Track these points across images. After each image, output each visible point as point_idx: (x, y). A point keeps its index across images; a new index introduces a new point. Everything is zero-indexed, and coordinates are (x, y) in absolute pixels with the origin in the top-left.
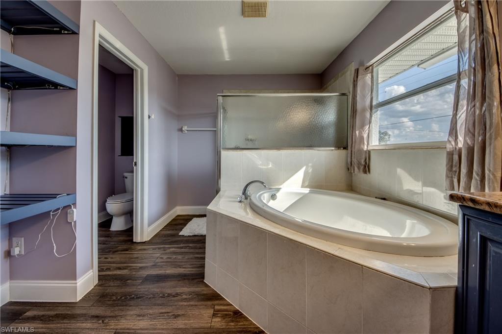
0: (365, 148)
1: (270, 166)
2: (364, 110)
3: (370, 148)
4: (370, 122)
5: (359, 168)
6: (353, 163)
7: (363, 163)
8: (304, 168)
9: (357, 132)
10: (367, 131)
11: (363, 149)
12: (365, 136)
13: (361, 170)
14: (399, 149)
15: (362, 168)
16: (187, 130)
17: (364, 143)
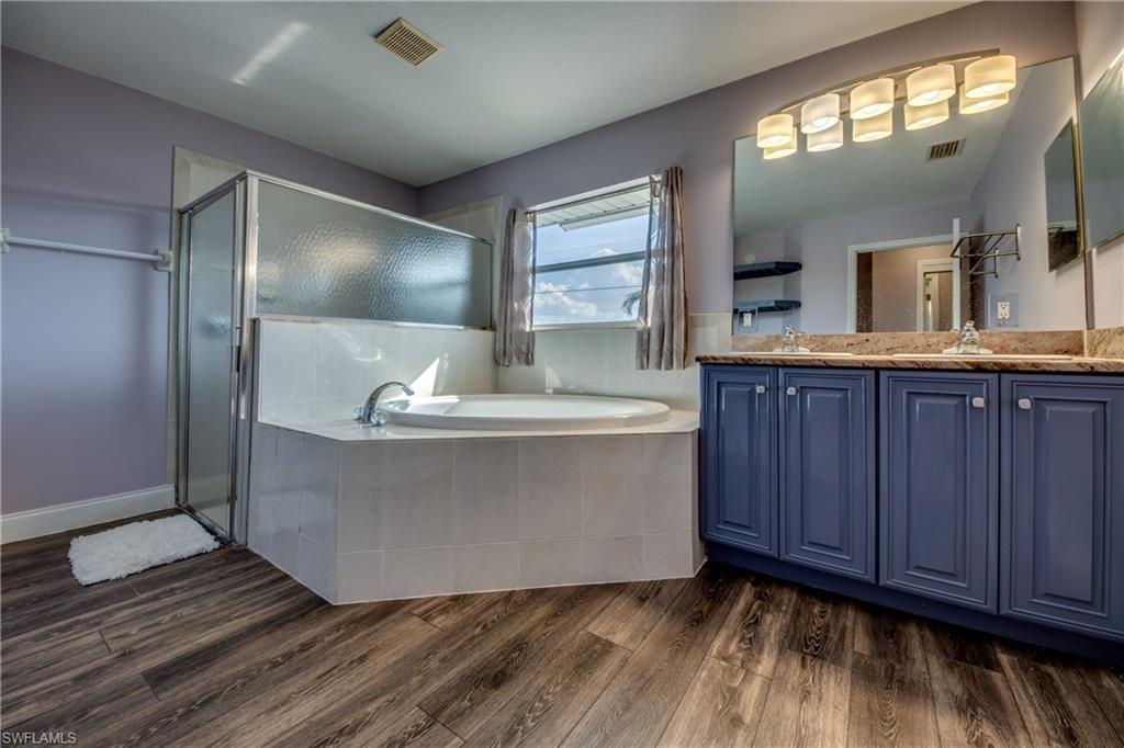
0: (528, 329)
1: (379, 357)
2: (524, 273)
3: (534, 329)
4: (533, 293)
5: (519, 358)
6: (507, 351)
7: (525, 350)
8: (437, 361)
9: (516, 305)
10: (530, 305)
11: (523, 331)
12: (527, 311)
13: (522, 360)
14: (574, 329)
15: (523, 357)
16: (11, 244)
17: (525, 323)
